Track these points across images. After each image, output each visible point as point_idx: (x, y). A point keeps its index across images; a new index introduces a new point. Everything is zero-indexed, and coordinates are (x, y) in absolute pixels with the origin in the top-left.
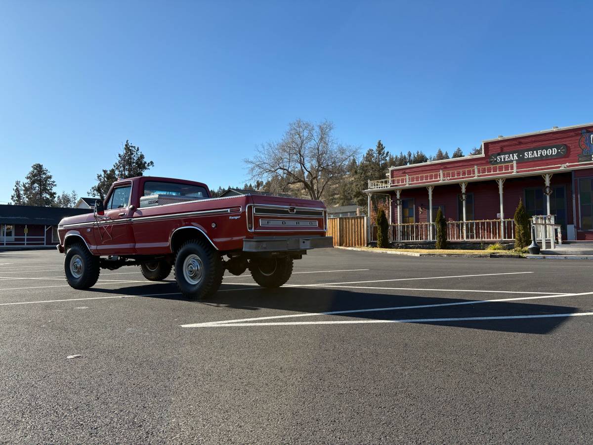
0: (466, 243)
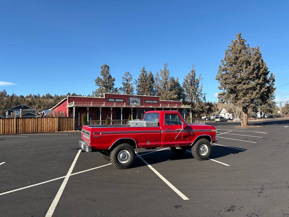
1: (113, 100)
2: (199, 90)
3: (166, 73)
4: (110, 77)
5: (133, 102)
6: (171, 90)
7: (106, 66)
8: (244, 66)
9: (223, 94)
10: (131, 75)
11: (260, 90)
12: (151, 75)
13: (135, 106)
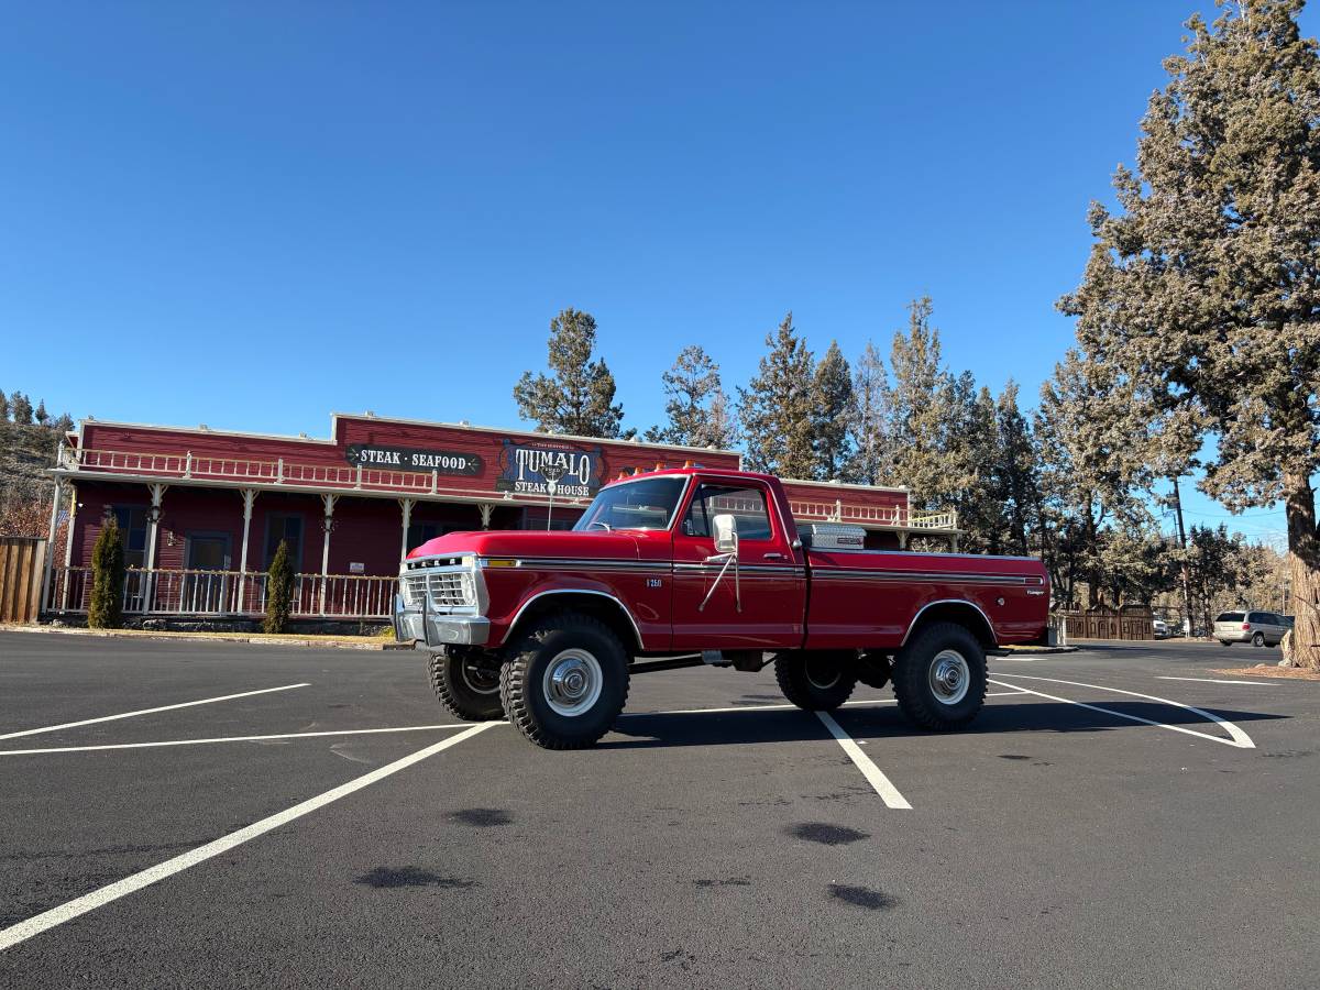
1: (392, 455)
3: (919, 347)
4: (603, 372)
5: (541, 477)
6: (949, 446)
7: (579, 315)
10: (710, 361)
13: (515, 497)
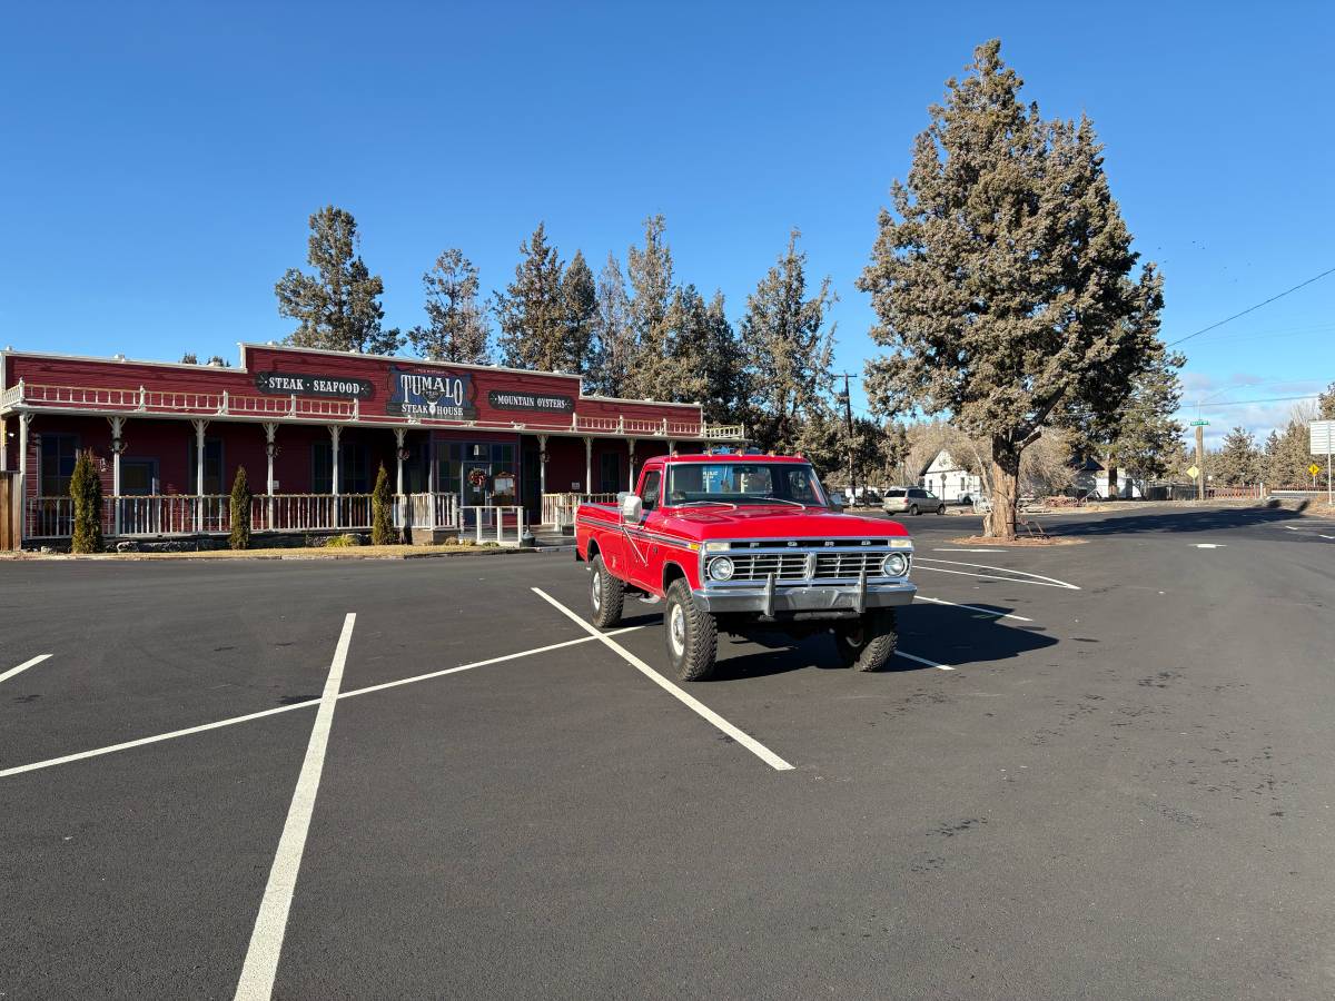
0: (277, 534)
1: (296, 382)
2: (817, 357)
3: (654, 263)
4: (360, 272)
5: (423, 399)
6: (680, 353)
7: (339, 213)
8: (1004, 214)
9: (894, 369)
10: (469, 264)
11: (1080, 350)
12: (581, 269)
13: (423, 422)
